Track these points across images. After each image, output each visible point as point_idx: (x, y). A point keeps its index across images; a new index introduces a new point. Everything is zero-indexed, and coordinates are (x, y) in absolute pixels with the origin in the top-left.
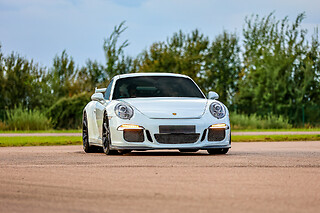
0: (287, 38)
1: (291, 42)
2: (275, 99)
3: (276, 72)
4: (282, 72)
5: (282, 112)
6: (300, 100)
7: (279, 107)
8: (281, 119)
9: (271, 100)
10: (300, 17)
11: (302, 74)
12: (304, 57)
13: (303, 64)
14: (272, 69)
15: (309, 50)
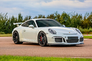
0: (4, 17)
1: (5, 18)
2: (2, 29)
3: (2, 24)
4: (4, 24)
5: (3, 31)
6: (7, 29)
7: (3, 30)
8: (3, 32)
9: (1, 29)
10: (7, 13)
11: (7, 24)
12: (7, 21)
13: (7, 22)
14: (2, 23)
15: (9, 20)
